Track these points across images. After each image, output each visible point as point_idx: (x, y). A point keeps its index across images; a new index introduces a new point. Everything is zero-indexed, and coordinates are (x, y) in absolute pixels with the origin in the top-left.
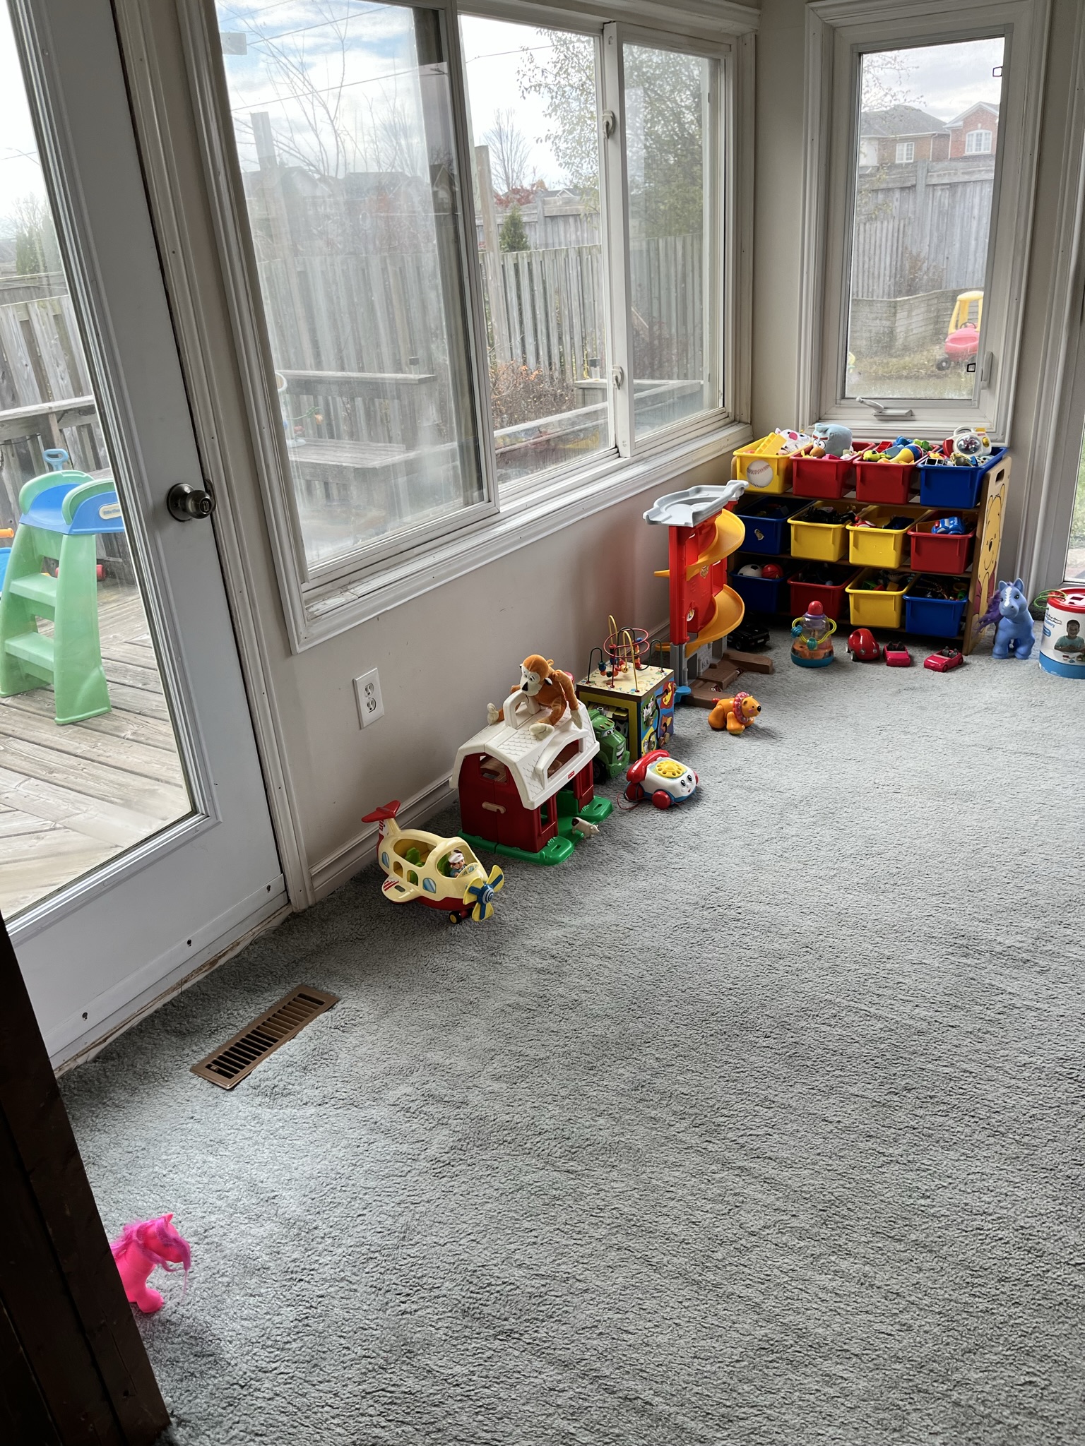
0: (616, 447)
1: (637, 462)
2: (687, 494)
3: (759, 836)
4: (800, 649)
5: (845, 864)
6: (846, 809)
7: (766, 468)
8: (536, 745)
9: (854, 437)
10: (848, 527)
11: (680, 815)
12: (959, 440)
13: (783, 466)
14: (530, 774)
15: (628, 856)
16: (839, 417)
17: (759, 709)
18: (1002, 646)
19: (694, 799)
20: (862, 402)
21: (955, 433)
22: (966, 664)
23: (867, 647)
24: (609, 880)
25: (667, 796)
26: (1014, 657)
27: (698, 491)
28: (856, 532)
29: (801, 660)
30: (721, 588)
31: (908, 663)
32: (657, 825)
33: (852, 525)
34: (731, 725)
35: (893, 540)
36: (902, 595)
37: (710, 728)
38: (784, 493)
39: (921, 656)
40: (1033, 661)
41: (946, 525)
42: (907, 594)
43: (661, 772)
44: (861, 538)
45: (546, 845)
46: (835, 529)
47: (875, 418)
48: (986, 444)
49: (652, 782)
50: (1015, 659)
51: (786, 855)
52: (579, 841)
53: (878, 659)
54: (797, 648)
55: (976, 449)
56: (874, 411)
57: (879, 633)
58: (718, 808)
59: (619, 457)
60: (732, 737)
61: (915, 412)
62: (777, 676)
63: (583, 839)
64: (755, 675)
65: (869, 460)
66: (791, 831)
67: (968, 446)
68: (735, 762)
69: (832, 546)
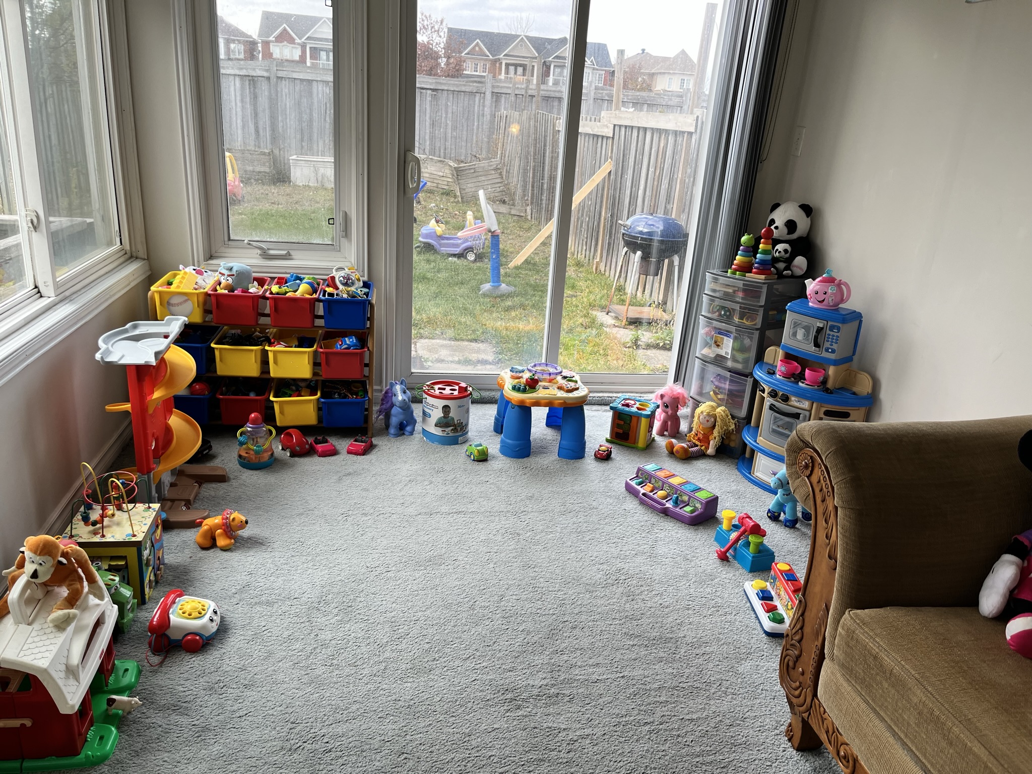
0: (36, 287)
1: (61, 301)
2: (126, 331)
3: (302, 651)
4: (246, 455)
5: (387, 654)
6: (359, 599)
7: (186, 301)
8: (62, 637)
9: (254, 272)
10: (267, 348)
11: (217, 652)
12: (338, 276)
13: (201, 299)
14: (62, 675)
15: (184, 720)
16: (232, 255)
17: (247, 522)
18: (396, 428)
19: (223, 630)
20: (249, 244)
21: (334, 270)
22: (376, 446)
23: (300, 443)
24: (177, 757)
25: (198, 638)
26: (404, 434)
27: (135, 327)
28: (275, 352)
29: (247, 464)
30: (171, 413)
31: (334, 453)
32: (199, 673)
33: (269, 346)
34: (221, 542)
35: (307, 356)
36: (318, 399)
37: (199, 549)
38: (204, 321)
39: (342, 444)
40: (417, 436)
41: (348, 342)
42: (322, 396)
43: (186, 615)
44: (279, 356)
45: (86, 741)
46: (256, 350)
47: (260, 257)
48: (359, 280)
49: (179, 628)
50: (405, 436)
51: (335, 662)
52: (121, 721)
53: (309, 452)
54: (244, 454)
55: (353, 284)
56: (259, 252)
57: (305, 430)
58: (250, 633)
59: (41, 296)
60: (225, 554)
61: (292, 252)
62: (234, 483)
63: (124, 717)
64: (214, 485)
65: (278, 294)
66: (326, 635)
67: (347, 281)
68: (242, 578)
69: (255, 364)
